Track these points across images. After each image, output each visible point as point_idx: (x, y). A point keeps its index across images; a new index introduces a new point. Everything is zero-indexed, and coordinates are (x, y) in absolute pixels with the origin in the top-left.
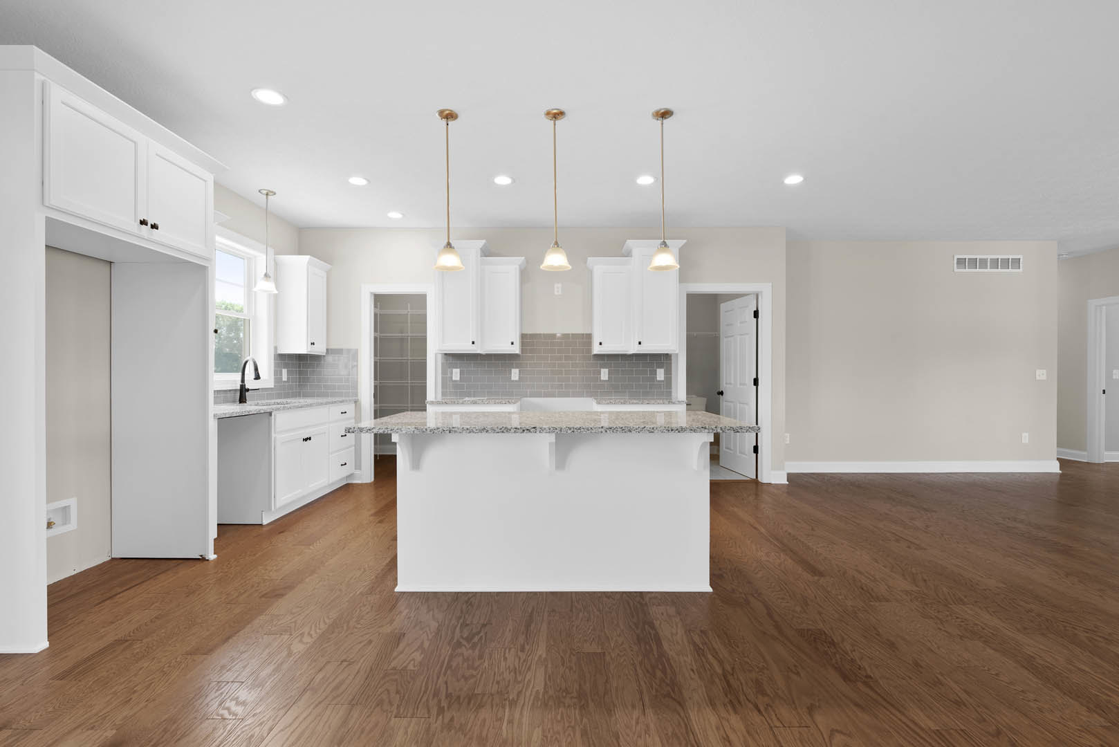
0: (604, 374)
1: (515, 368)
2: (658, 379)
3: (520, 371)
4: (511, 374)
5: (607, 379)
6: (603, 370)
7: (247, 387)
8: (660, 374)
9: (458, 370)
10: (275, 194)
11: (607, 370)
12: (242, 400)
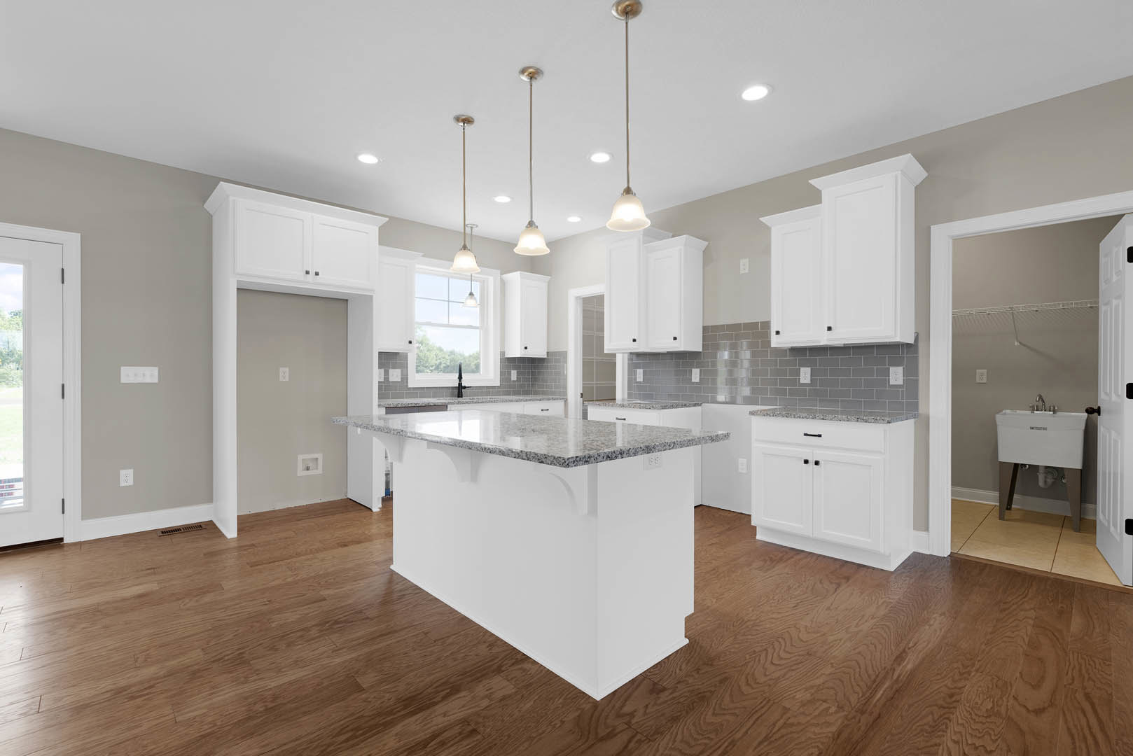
0: (805, 375)
1: (696, 368)
2: (892, 382)
3: (701, 371)
4: (691, 375)
5: (809, 382)
6: (802, 369)
7: (463, 385)
8: (896, 376)
9: (642, 370)
10: (477, 226)
11: (809, 369)
12: (460, 395)
